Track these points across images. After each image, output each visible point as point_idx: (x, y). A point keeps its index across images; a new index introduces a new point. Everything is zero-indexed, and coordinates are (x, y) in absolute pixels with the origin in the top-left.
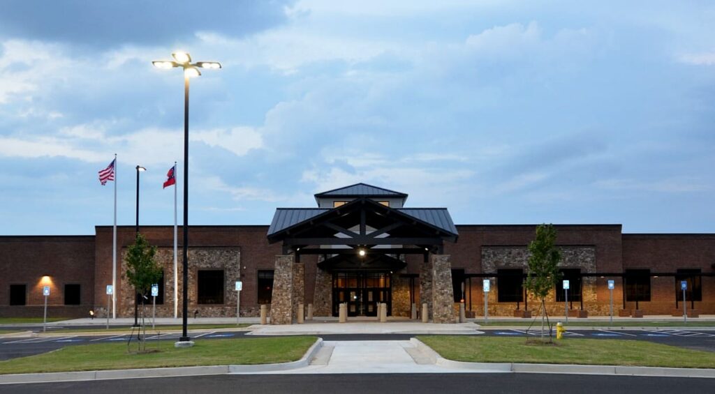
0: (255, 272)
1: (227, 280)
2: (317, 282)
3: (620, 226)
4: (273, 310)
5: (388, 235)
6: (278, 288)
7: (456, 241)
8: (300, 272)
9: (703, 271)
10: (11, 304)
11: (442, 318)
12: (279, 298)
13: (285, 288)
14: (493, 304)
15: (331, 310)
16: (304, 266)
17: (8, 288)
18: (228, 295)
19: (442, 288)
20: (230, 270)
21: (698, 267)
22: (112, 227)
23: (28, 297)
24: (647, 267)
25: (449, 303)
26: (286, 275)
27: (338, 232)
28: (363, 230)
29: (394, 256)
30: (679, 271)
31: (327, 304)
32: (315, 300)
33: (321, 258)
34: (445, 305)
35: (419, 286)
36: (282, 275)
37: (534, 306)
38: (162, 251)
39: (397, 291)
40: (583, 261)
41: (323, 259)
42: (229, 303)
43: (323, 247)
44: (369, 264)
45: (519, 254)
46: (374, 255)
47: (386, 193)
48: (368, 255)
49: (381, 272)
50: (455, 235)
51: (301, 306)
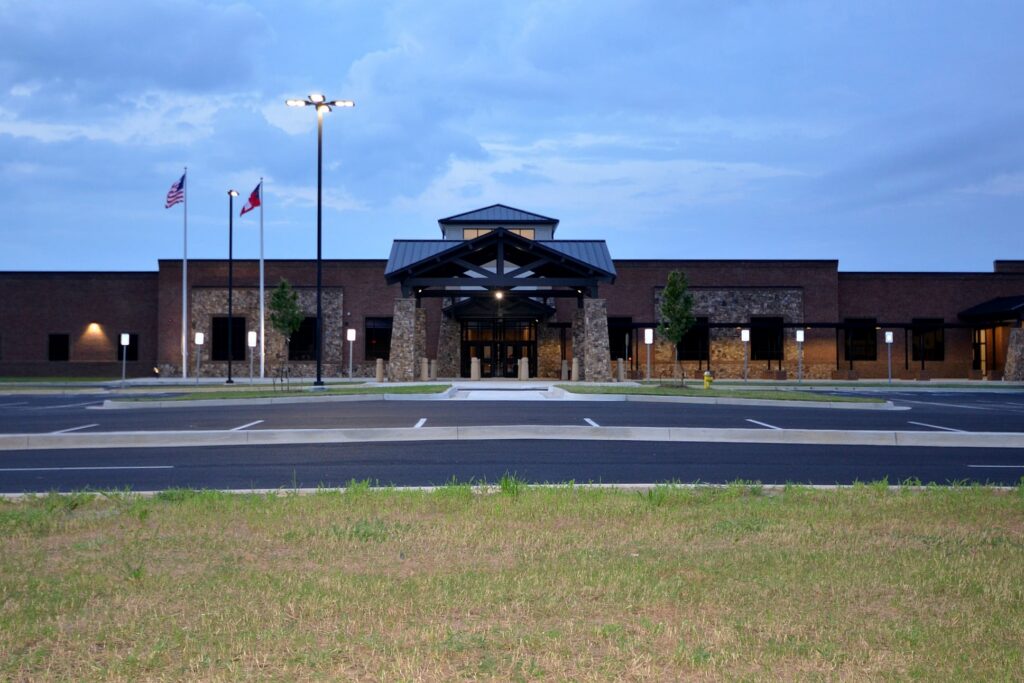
0: (362, 319)
1: (326, 329)
2: (441, 333)
3: (837, 261)
4: (392, 365)
5: (533, 273)
6: (398, 339)
7: (613, 283)
8: (421, 319)
9: (946, 321)
10: (51, 359)
11: (596, 376)
12: (399, 350)
13: (406, 338)
14: (668, 363)
15: (459, 369)
16: (425, 312)
17: (47, 339)
18: (327, 349)
19: (595, 339)
20: (329, 317)
21: (940, 316)
22: (181, 261)
23: (72, 349)
24: (873, 315)
25: (604, 357)
26: (407, 322)
27: (467, 270)
28: (500, 267)
29: (540, 300)
30: (915, 320)
31: (453, 362)
32: (439, 355)
33: (447, 303)
34: (599, 360)
35: (571, 339)
36: (403, 322)
37: (722, 366)
38: (243, 292)
39: (544, 344)
40: (787, 307)
41: (450, 304)
42: (328, 359)
43: (448, 288)
44: (508, 309)
45: (703, 297)
46: (513, 298)
47: (531, 218)
48: (507, 298)
49: (524, 320)
50: (613, 275)
51: (425, 360)
